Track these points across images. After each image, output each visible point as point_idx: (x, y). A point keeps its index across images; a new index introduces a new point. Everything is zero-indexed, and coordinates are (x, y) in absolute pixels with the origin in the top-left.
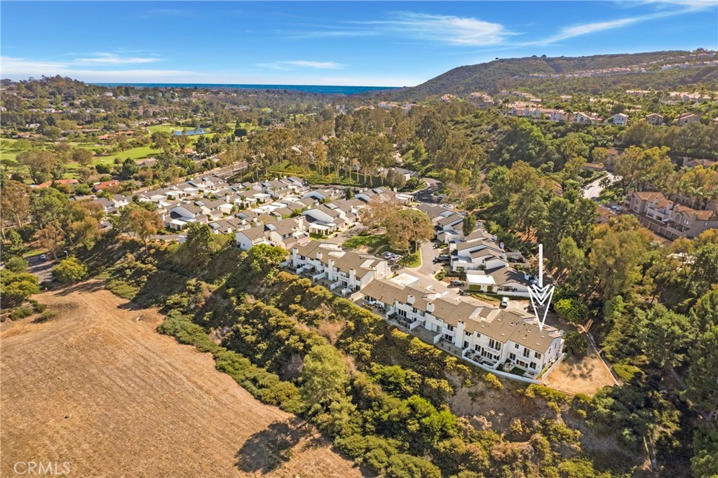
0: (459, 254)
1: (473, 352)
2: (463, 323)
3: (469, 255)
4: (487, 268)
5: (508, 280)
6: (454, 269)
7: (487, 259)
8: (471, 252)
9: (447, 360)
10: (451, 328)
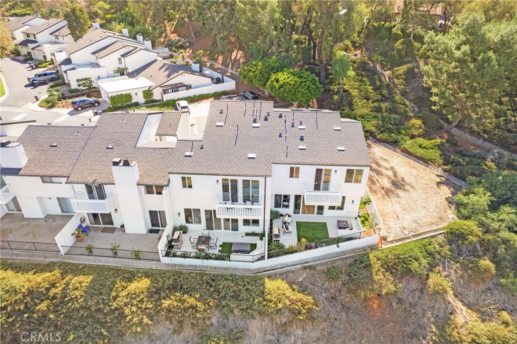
0: (73, 62)
1: (184, 230)
2: (126, 164)
3: (93, 58)
4: (130, 71)
5: (169, 76)
6: (74, 86)
7: (124, 56)
8: (94, 53)
9: (122, 300)
10: (96, 191)
